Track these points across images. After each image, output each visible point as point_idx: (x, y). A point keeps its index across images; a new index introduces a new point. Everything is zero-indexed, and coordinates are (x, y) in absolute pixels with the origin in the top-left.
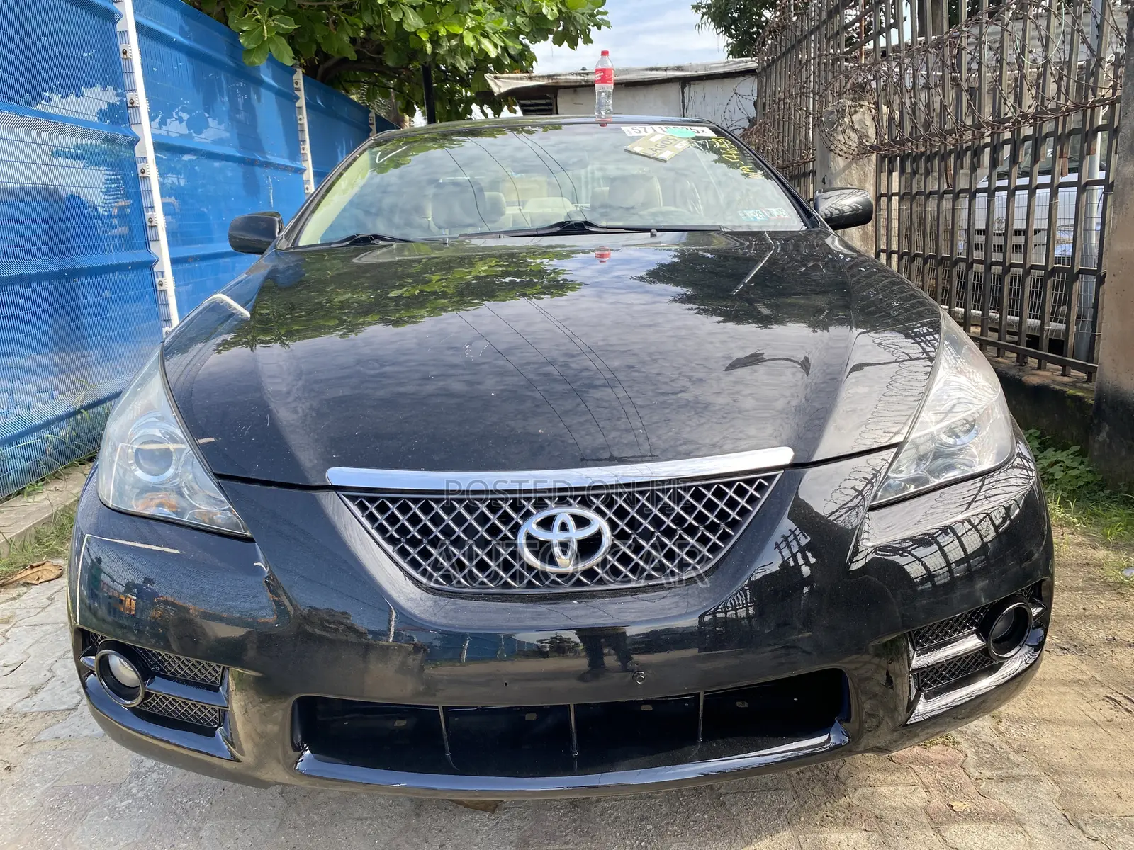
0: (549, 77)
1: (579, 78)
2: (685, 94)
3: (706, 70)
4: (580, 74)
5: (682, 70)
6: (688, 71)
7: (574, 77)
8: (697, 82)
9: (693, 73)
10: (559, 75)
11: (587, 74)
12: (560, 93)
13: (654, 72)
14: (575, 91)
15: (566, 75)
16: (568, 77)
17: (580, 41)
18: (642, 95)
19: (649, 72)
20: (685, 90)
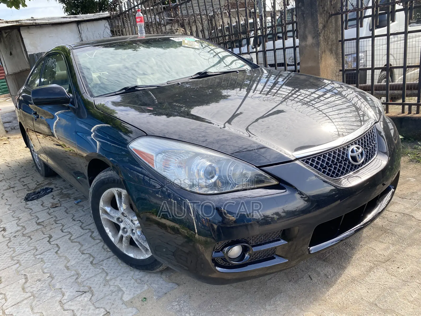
0: (16, 21)
1: (31, 22)
2: (79, 28)
3: (87, 18)
4: (31, 20)
5: (77, 18)
6: (79, 18)
7: (29, 21)
8: (83, 23)
9: (82, 19)
10: (21, 21)
11: (35, 20)
12: (21, 29)
13: (65, 19)
14: (28, 28)
15: (24, 20)
16: (26, 21)
17: (21, 5)
18: (60, 28)
19: (63, 19)
20: (79, 26)
